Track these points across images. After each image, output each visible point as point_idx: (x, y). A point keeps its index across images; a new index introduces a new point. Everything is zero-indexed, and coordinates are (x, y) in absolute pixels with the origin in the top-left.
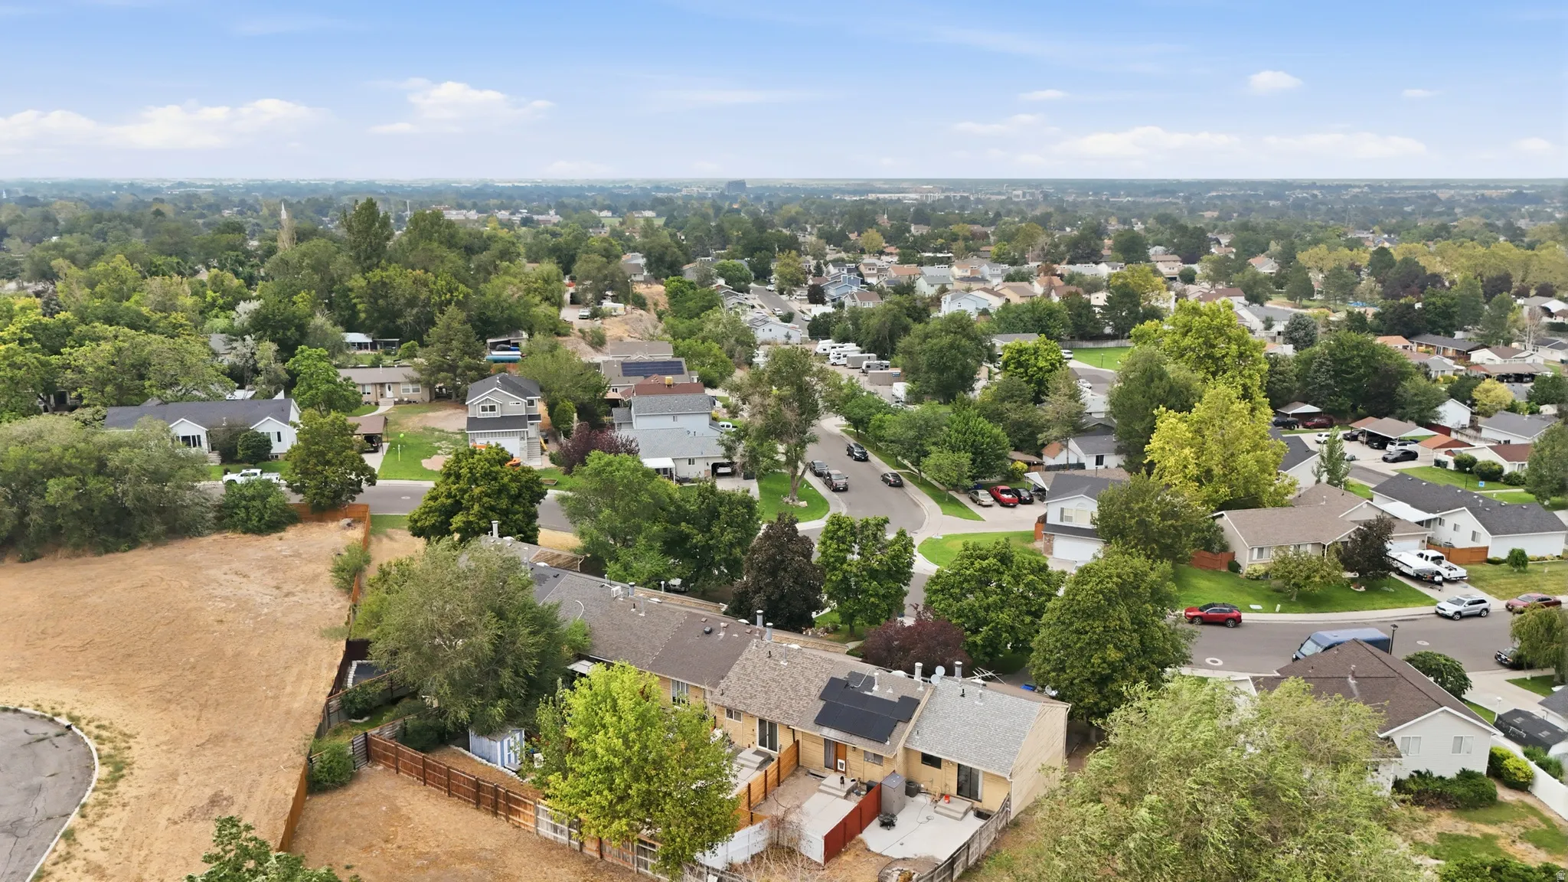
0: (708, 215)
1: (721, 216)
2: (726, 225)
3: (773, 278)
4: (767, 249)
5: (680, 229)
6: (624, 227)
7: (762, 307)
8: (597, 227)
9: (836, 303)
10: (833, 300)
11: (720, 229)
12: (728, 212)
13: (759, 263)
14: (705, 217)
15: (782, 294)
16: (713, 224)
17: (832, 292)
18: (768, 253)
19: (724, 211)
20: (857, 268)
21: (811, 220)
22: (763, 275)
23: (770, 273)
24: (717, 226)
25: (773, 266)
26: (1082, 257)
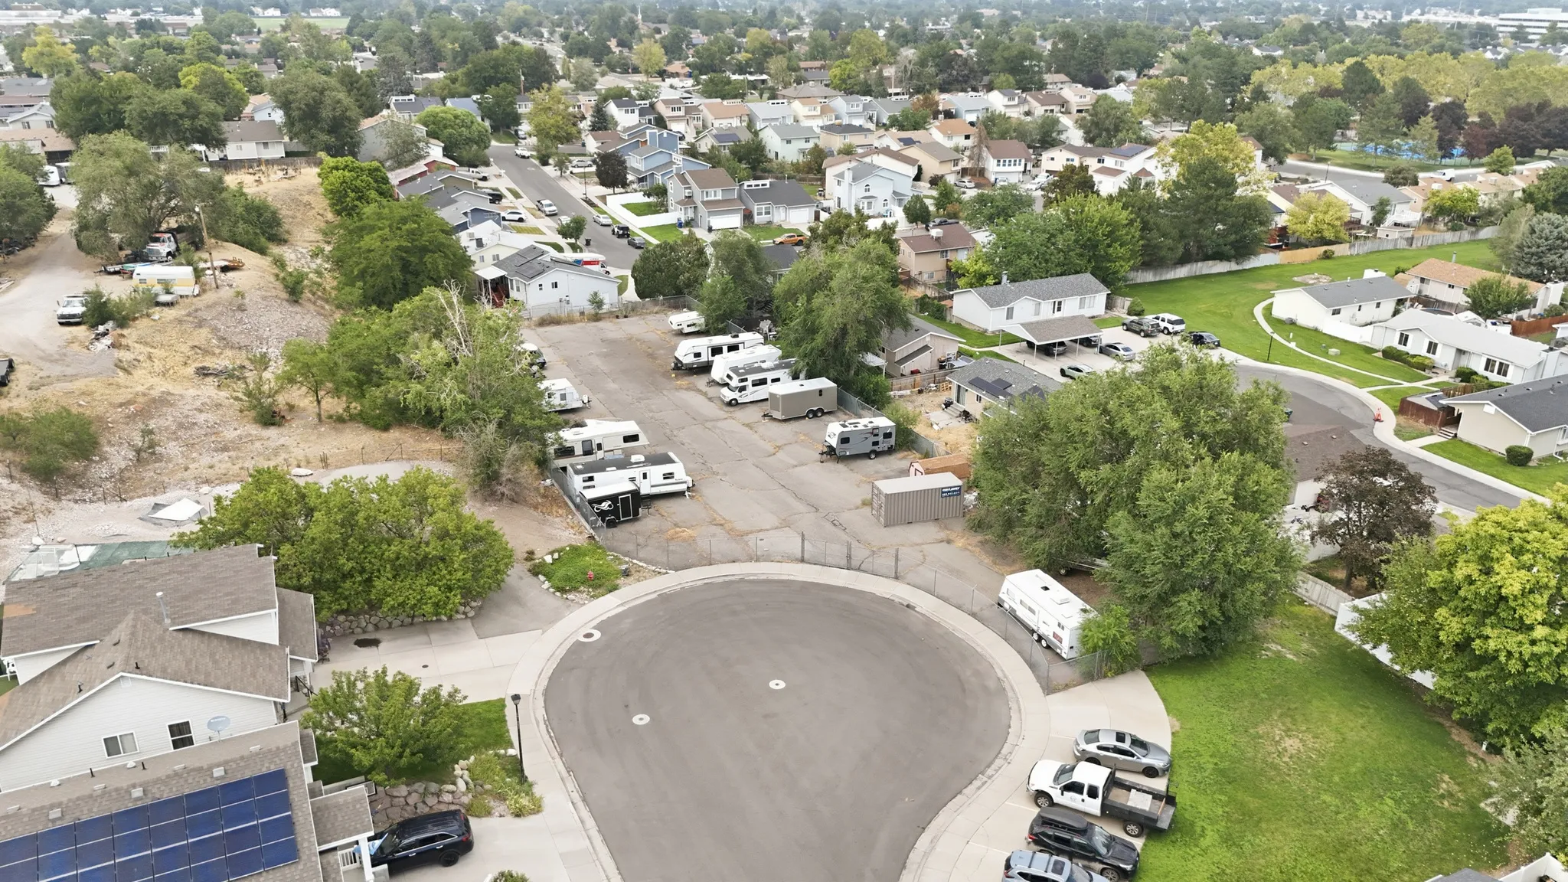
0: (408, 14)
1: (426, 15)
2: (435, 33)
3: (525, 128)
4: (506, 80)
5: (368, 37)
6: (288, 34)
7: (517, 196)
8: (250, 33)
9: (647, 185)
10: (641, 180)
11: (426, 41)
12: (435, 11)
13: (498, 104)
14: (405, 19)
15: (545, 163)
16: (416, 29)
17: (635, 162)
18: (509, 87)
19: (429, 9)
20: (652, 106)
21: (546, 22)
22: (505, 123)
23: (516, 119)
24: (421, 34)
25: (524, 108)
26: (957, 80)
